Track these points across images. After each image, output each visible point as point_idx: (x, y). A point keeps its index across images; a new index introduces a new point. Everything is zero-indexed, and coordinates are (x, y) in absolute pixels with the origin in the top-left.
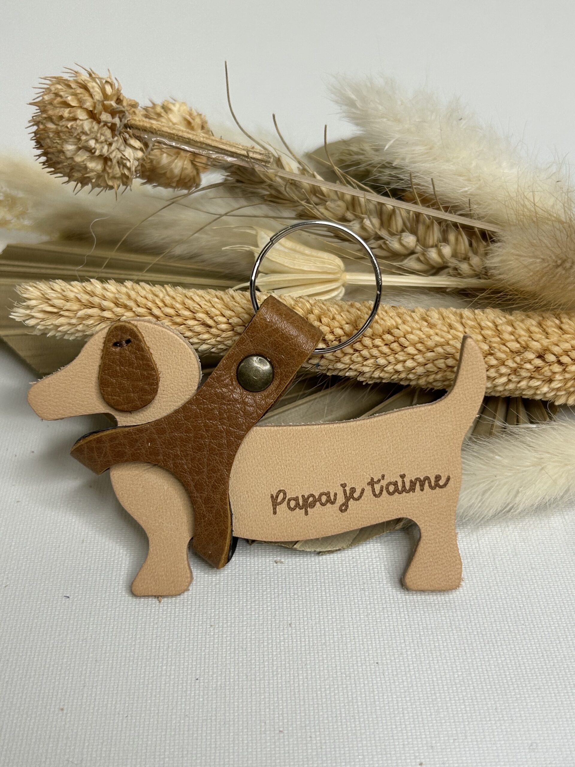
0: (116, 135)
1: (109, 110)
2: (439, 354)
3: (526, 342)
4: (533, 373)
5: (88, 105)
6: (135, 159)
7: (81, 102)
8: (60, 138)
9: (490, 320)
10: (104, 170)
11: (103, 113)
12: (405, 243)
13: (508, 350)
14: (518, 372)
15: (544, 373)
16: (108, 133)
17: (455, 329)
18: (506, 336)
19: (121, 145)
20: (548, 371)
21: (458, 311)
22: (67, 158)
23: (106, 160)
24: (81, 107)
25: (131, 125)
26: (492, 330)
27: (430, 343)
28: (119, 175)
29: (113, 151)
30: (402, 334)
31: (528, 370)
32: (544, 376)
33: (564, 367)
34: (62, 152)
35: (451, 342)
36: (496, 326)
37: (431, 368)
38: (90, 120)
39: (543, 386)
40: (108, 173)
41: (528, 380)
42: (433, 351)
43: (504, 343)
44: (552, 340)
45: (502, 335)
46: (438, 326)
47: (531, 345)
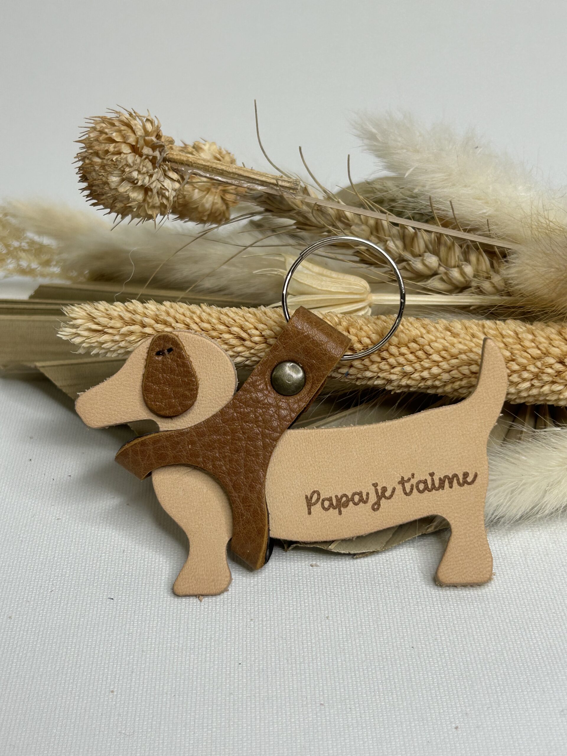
0: (156, 167)
1: (150, 145)
2: (463, 360)
3: (546, 348)
4: (554, 377)
5: (132, 140)
6: (172, 190)
7: (124, 137)
8: (105, 170)
9: (511, 330)
10: (144, 200)
11: (145, 147)
12: (427, 263)
13: (530, 357)
14: (540, 376)
16: (149, 165)
17: (478, 338)
18: (527, 343)
19: (161, 176)
21: (480, 322)
22: (111, 189)
23: (146, 190)
24: (125, 142)
25: (169, 159)
26: (513, 338)
27: (454, 351)
28: (158, 204)
29: (154, 181)
30: (426, 342)
31: (549, 374)
34: (106, 183)
35: (474, 350)
36: (517, 334)
37: (456, 374)
38: (133, 154)
39: (566, 391)
40: (148, 203)
41: (550, 385)
42: (457, 358)
43: (525, 349)
45: (523, 342)
46: (461, 336)
47: (551, 351)
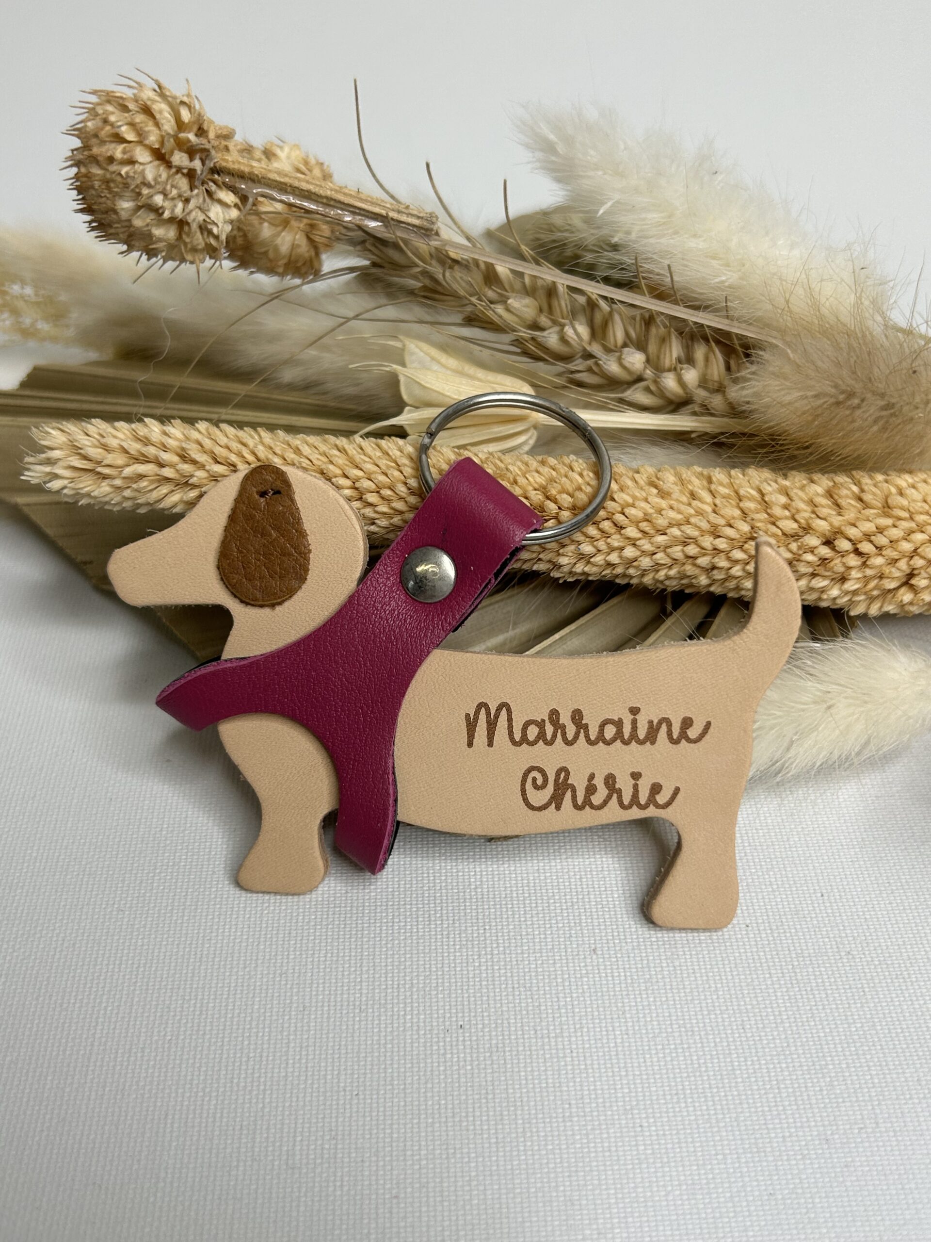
0: (196, 187)
1: (185, 148)
2: (674, 537)
3: (806, 520)
4: (816, 568)
5: (153, 139)
6: (225, 222)
7: (141, 134)
8: (109, 188)
9: (754, 485)
10: (179, 237)
11: (176, 152)
12: (627, 365)
13: (779, 533)
14: (795, 566)
15: (833, 568)
16: (183, 183)
17: (701, 500)
18: (777, 511)
19: (204, 201)
20: (840, 565)
21: (706, 472)
22: (119, 221)
23: (181, 224)
24: (140, 142)
25: (220, 168)
26: (756, 501)
27: (661, 522)
28: (201, 246)
29: (191, 211)
30: (619, 508)
31: (809, 563)
32: (833, 572)
33: (864, 559)
34: (113, 210)
35: (693, 520)
36: (763, 495)
37: (662, 559)
38: (157, 163)
39: (832, 587)
40: (185, 244)
41: (807, 579)
42: (665, 534)
43: (773, 521)
44: (847, 517)
45: (771, 508)
46: (674, 496)
47: (814, 525)
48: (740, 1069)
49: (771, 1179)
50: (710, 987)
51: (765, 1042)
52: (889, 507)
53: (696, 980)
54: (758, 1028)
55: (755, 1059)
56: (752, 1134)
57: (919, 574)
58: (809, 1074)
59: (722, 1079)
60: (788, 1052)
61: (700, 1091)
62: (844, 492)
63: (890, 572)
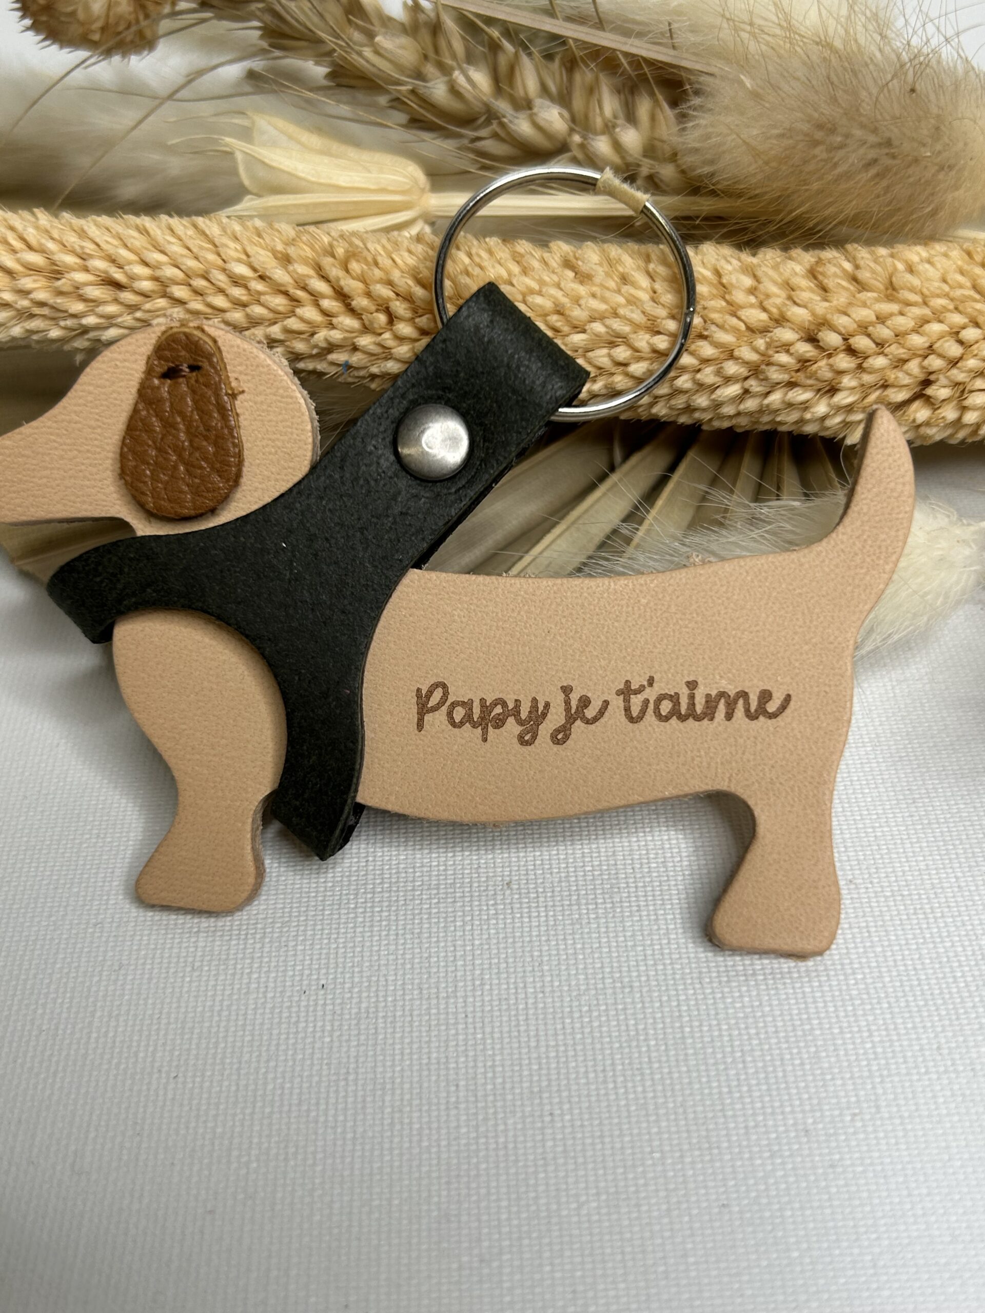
2: (597, 336)
3: (779, 309)
4: (793, 374)
9: (709, 266)
12: (541, 122)
13: (743, 327)
14: (763, 372)
15: (816, 372)
17: (637, 286)
18: (740, 297)
20: (825, 369)
21: (642, 249)
26: (713, 286)
27: (579, 314)
31: (783, 366)
32: (817, 379)
33: (859, 361)
35: (622, 311)
36: (720, 276)
39: (818, 402)
41: (785, 390)
43: (734, 310)
44: (835, 303)
45: (730, 293)
46: (597, 280)
47: (789, 313)
48: (693, 1037)
49: (724, 1185)
50: (659, 929)
51: (729, 1000)
52: (894, 289)
53: (641, 920)
54: (720, 982)
55: (715, 1022)
56: (704, 1124)
57: (937, 380)
58: (787, 1042)
59: (666, 1050)
60: (759, 1014)
61: (635, 1066)
62: (831, 269)
63: (896, 378)
